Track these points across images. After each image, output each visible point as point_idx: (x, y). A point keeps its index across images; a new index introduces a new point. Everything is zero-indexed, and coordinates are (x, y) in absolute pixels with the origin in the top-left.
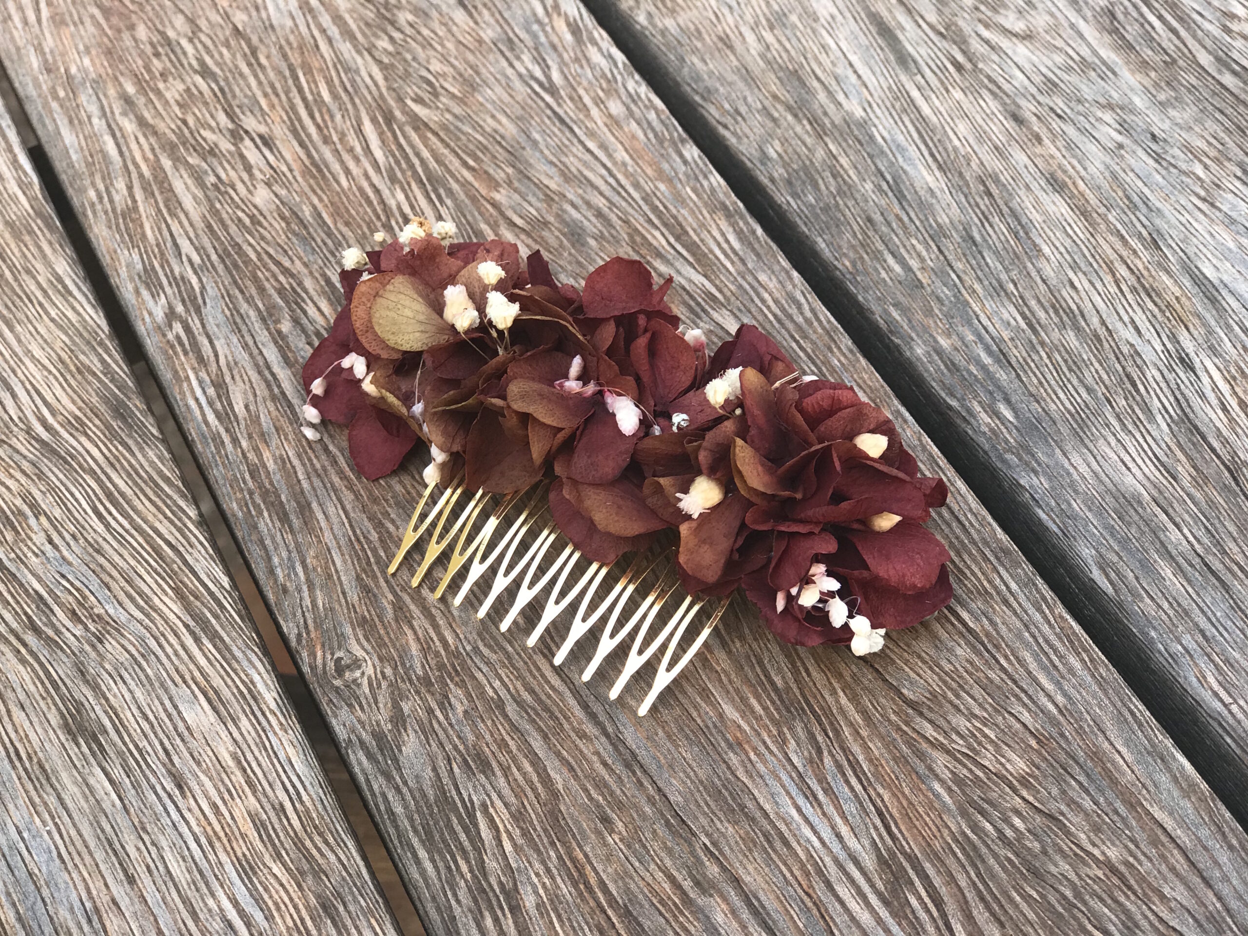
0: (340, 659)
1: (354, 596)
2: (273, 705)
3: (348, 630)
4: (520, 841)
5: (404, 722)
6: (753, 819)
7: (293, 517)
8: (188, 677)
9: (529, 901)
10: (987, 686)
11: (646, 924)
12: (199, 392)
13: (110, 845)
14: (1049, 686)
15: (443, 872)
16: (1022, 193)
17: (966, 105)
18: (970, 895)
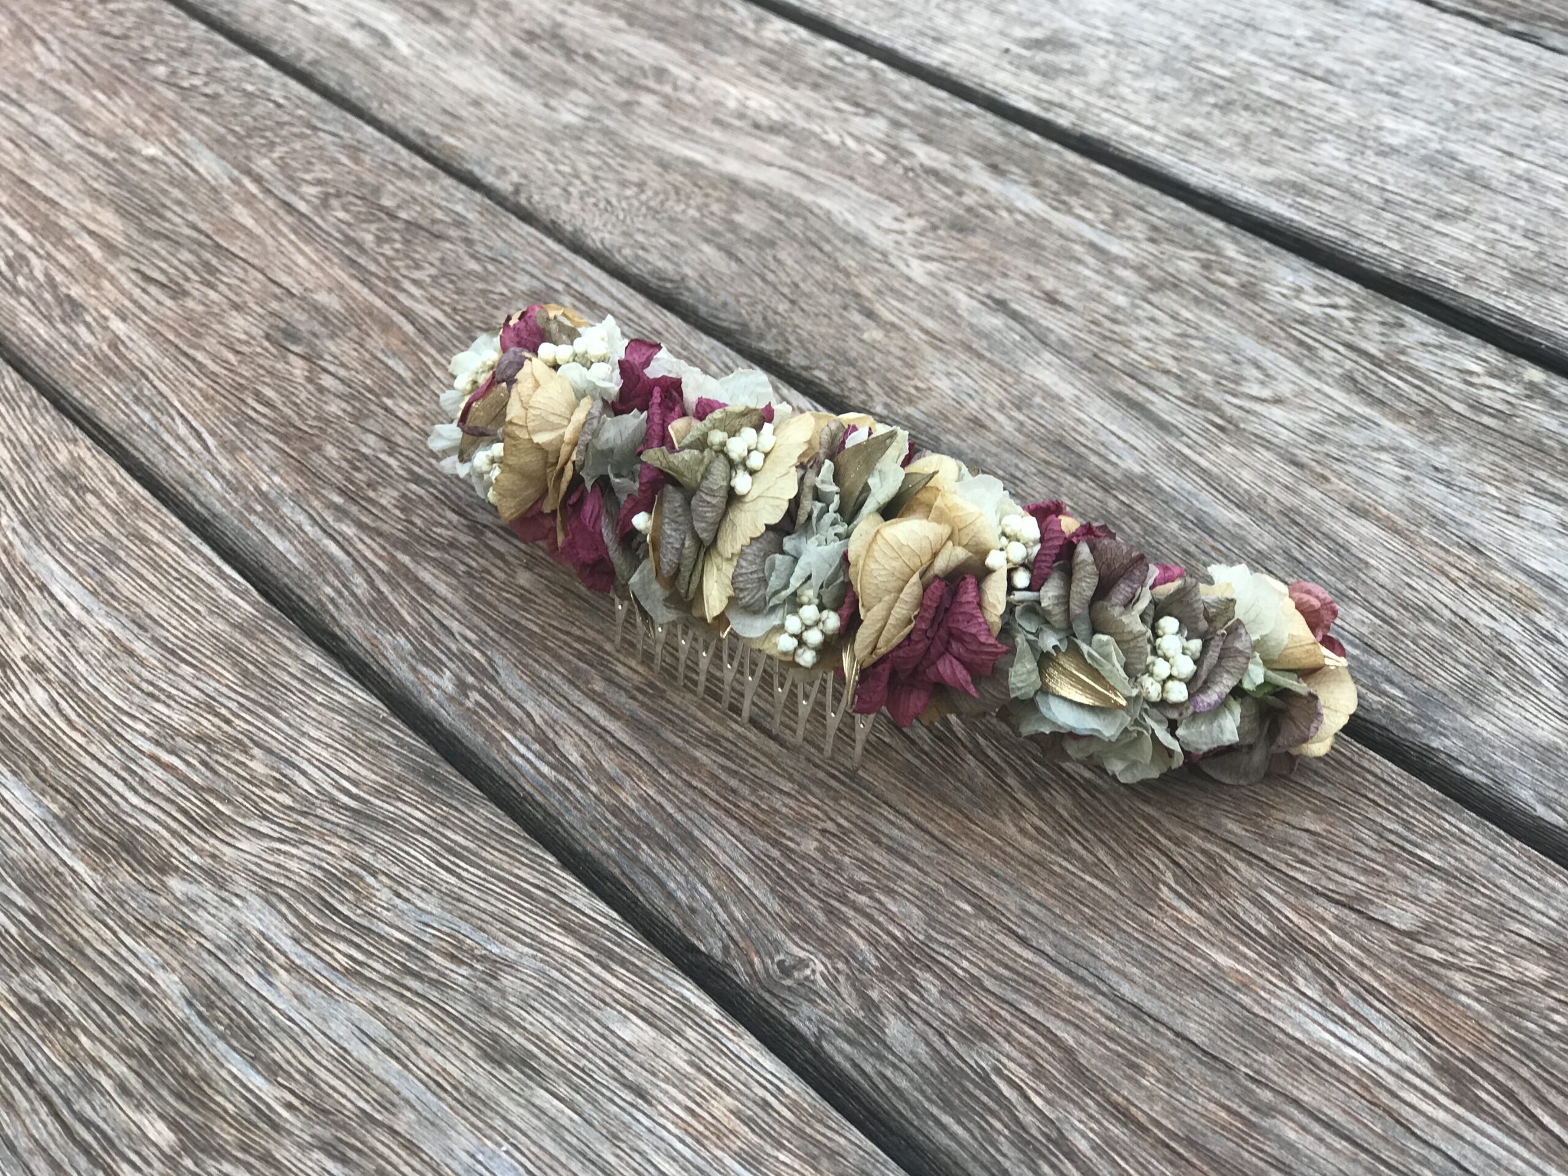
0: (781, 964)
1: (774, 906)
2: (717, 1016)
3: (780, 935)
4: (1049, 1095)
5: (878, 1008)
6: (1288, 1047)
7: (676, 846)
8: (608, 1000)
9: (1083, 1145)
10: (1475, 911)
11: (1217, 1150)
12: (522, 749)
13: (584, 1156)
14: (1540, 905)
15: (976, 1132)
16: (1328, 520)
17: (1242, 457)
18: (1539, 1084)
